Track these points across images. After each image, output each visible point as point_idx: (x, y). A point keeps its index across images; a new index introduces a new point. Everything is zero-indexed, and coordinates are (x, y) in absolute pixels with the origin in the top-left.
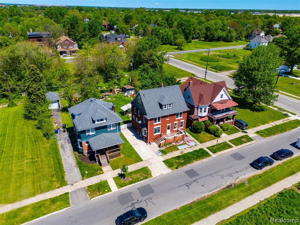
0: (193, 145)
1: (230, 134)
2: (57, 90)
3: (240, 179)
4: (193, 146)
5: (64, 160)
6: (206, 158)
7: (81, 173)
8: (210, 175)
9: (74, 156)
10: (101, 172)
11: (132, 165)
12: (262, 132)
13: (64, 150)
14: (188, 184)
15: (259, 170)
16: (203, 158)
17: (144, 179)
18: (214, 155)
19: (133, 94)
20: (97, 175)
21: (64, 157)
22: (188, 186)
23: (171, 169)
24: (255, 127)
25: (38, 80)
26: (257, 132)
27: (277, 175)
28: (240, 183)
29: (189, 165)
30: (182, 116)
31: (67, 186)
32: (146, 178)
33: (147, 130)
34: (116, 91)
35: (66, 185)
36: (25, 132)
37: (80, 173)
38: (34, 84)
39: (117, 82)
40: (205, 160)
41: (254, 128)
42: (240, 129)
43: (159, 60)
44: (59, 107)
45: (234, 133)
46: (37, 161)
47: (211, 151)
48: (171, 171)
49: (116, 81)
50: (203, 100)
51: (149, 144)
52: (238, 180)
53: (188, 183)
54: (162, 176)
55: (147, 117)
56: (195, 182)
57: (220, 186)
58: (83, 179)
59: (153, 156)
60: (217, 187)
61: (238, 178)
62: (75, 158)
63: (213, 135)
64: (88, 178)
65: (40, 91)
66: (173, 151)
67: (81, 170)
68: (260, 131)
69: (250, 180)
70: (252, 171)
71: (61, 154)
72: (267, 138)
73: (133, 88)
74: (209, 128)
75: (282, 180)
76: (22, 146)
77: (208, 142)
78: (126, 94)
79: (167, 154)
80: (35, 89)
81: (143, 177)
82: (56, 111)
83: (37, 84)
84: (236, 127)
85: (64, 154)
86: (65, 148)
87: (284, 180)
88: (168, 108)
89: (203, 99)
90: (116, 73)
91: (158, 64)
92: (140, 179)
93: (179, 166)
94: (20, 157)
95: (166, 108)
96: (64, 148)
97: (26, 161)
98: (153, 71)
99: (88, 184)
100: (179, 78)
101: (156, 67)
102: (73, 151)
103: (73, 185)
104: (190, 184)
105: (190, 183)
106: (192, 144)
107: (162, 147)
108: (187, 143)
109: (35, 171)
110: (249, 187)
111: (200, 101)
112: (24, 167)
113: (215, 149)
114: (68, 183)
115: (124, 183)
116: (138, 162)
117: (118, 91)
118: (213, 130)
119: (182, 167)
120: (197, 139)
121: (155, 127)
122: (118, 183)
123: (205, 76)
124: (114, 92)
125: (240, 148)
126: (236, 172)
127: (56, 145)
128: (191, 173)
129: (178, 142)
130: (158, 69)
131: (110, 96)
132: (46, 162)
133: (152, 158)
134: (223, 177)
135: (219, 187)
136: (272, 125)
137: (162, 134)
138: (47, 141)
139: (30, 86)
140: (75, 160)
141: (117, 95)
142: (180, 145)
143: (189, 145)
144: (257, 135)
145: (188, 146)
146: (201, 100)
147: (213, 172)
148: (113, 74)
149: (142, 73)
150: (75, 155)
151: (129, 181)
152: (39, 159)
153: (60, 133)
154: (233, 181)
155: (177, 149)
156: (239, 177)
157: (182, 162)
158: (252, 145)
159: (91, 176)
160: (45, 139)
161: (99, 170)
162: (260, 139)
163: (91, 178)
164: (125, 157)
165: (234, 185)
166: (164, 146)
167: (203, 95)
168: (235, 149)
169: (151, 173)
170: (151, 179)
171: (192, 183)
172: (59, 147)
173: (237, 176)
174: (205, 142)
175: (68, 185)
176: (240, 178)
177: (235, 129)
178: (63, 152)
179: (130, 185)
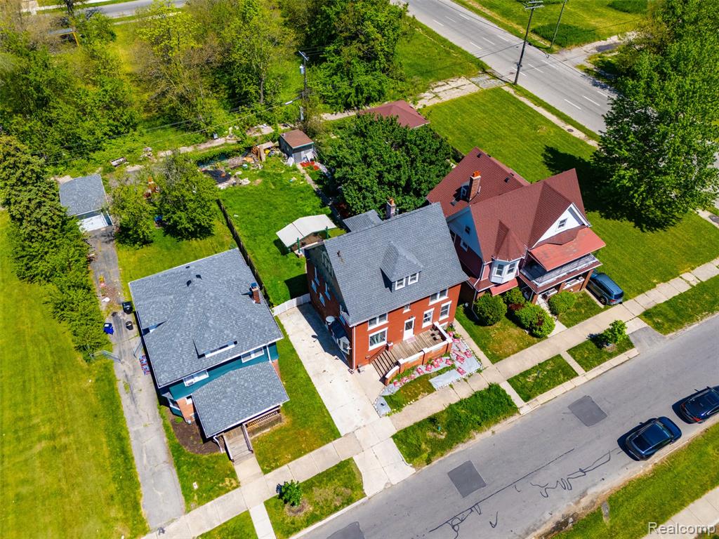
0: (473, 370)
1: (573, 325)
2: (99, 149)
3: (590, 499)
4: (472, 375)
5: (136, 438)
6: (505, 418)
7: (183, 487)
8: (513, 485)
9: (162, 420)
10: (233, 481)
11: (311, 453)
12: (660, 314)
13: (133, 399)
14: (456, 521)
15: (641, 464)
16: (497, 422)
17: (343, 505)
18: (525, 408)
19: (312, 160)
20: (222, 494)
21: (135, 429)
22: (456, 528)
23: (414, 466)
24: (642, 292)
25: (30, 179)
26: (647, 315)
27: (684, 483)
28: (589, 512)
29: (460, 448)
30: (447, 294)
31: (149, 536)
32: (349, 501)
33: (351, 345)
34: (262, 151)
35: (145, 532)
36: (24, 331)
37: (179, 487)
38: (20, 191)
39: (264, 111)
40: (503, 427)
41: (640, 298)
42: (601, 302)
43: (384, 36)
44: (110, 223)
45: (583, 319)
46: (65, 447)
47: (519, 392)
48: (413, 470)
49: (260, 107)
50: (508, 246)
51: (356, 371)
52: (585, 502)
53: (455, 517)
54: (390, 493)
55: (350, 320)
56: (474, 514)
57: (538, 524)
58: (188, 511)
59: (368, 417)
60: (528, 529)
61: (584, 494)
62: (163, 430)
63: (527, 332)
64: (200, 504)
65: (44, 210)
66: (420, 397)
67: (181, 476)
68: (655, 307)
69: (615, 501)
70: (622, 467)
71: (127, 415)
72: (671, 334)
73: (311, 145)
74: (517, 313)
75: (696, 501)
76: (24, 389)
77: (512, 356)
78: (291, 161)
79: (404, 409)
80: (28, 207)
81: (340, 498)
82: (103, 238)
83: (30, 191)
84: (589, 297)
85: (134, 415)
86: (135, 391)
87: (704, 497)
88: (409, 283)
89: (508, 241)
90: (259, 85)
91: (382, 50)
92: (333, 507)
93: (433, 453)
94: (21, 434)
95: (404, 286)
96: (132, 393)
97: (38, 448)
98: (367, 71)
99: (201, 528)
100: (440, 83)
101: (376, 58)
102: (157, 402)
103: (163, 532)
104: (462, 521)
105: (460, 517)
106: (470, 366)
107: (390, 383)
108: (457, 364)
109: (63, 485)
110: (612, 527)
111: (500, 247)
112: (34, 470)
113: (529, 385)
114: (151, 524)
115: (293, 523)
116: (328, 441)
117: (268, 151)
118: (529, 320)
119: (442, 455)
120: (483, 348)
121: (371, 335)
122: (279, 519)
123: (518, 73)
124: (257, 154)
125: (597, 377)
126: (581, 470)
127: (111, 382)
128: (466, 479)
129: (432, 364)
130: (380, 63)
131: (249, 169)
132: (90, 449)
133: (364, 426)
134: (545, 491)
135: (535, 530)
136: (688, 282)
137: (392, 344)
138: (85, 365)
139: (12, 201)
140: (166, 440)
141: (266, 162)
142: (439, 373)
143: (462, 373)
144: (646, 325)
145: (459, 376)
146: (502, 243)
147: (523, 472)
148: (252, 89)
149: (335, 77)
150: (163, 417)
151: (306, 513)
152: (72, 437)
153: (120, 332)
154: (570, 505)
155: (430, 389)
156: (587, 489)
157: (443, 437)
158: (628, 364)
159: (209, 499)
160: (80, 357)
161: (228, 476)
162: (651, 340)
163: (209, 503)
164: (294, 423)
165: (574, 520)
166: (395, 381)
167: (508, 230)
168: (585, 380)
169: (362, 482)
170: (363, 504)
171: (465, 514)
172: (120, 385)
173: (582, 488)
174: (506, 357)
175: (150, 531)
176: (590, 492)
177: (587, 303)
178: (132, 407)
179: (307, 526)
